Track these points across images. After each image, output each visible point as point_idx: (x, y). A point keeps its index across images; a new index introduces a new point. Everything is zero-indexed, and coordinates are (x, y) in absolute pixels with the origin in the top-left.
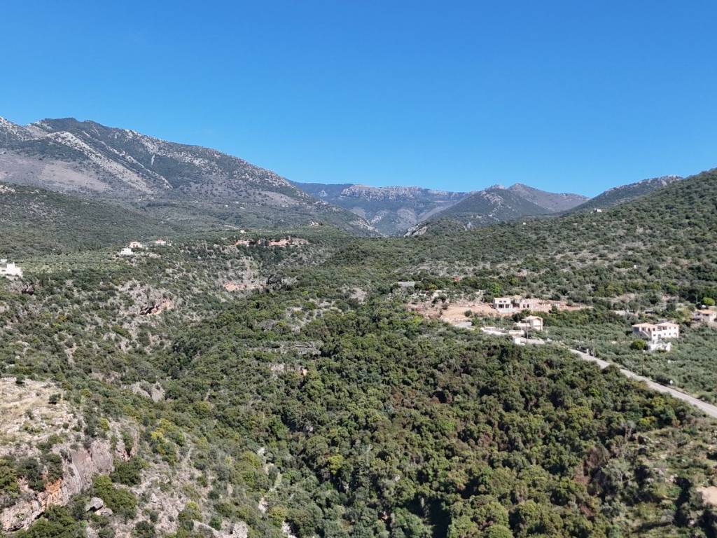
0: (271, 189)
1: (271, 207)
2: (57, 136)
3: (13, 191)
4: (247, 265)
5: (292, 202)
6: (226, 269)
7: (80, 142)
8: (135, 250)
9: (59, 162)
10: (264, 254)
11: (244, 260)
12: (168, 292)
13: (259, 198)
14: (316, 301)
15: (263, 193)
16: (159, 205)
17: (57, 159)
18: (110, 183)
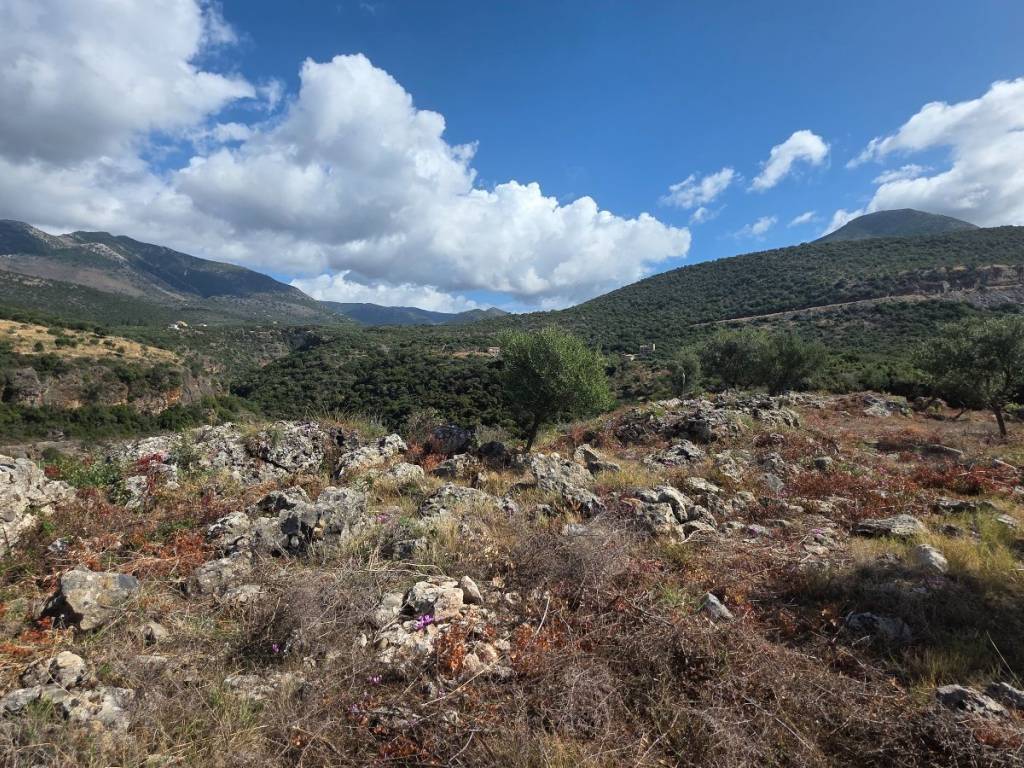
0: (294, 302)
1: (294, 316)
2: (92, 246)
3: (51, 285)
4: (280, 348)
5: (313, 312)
6: (261, 350)
7: (115, 254)
8: (181, 326)
9: (94, 269)
10: (294, 341)
11: (277, 344)
12: (214, 359)
13: (283, 308)
14: (351, 350)
15: (288, 305)
16: (193, 309)
17: (91, 266)
18: (144, 290)
